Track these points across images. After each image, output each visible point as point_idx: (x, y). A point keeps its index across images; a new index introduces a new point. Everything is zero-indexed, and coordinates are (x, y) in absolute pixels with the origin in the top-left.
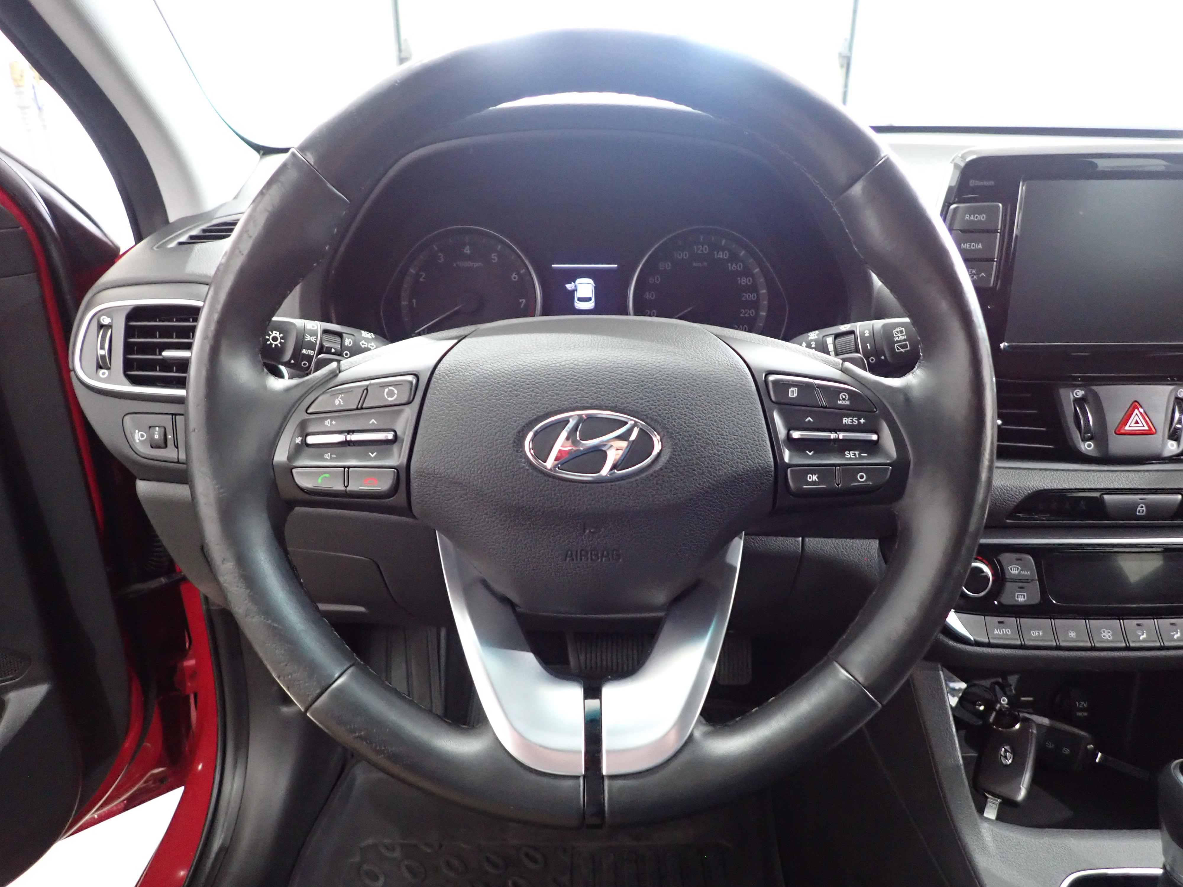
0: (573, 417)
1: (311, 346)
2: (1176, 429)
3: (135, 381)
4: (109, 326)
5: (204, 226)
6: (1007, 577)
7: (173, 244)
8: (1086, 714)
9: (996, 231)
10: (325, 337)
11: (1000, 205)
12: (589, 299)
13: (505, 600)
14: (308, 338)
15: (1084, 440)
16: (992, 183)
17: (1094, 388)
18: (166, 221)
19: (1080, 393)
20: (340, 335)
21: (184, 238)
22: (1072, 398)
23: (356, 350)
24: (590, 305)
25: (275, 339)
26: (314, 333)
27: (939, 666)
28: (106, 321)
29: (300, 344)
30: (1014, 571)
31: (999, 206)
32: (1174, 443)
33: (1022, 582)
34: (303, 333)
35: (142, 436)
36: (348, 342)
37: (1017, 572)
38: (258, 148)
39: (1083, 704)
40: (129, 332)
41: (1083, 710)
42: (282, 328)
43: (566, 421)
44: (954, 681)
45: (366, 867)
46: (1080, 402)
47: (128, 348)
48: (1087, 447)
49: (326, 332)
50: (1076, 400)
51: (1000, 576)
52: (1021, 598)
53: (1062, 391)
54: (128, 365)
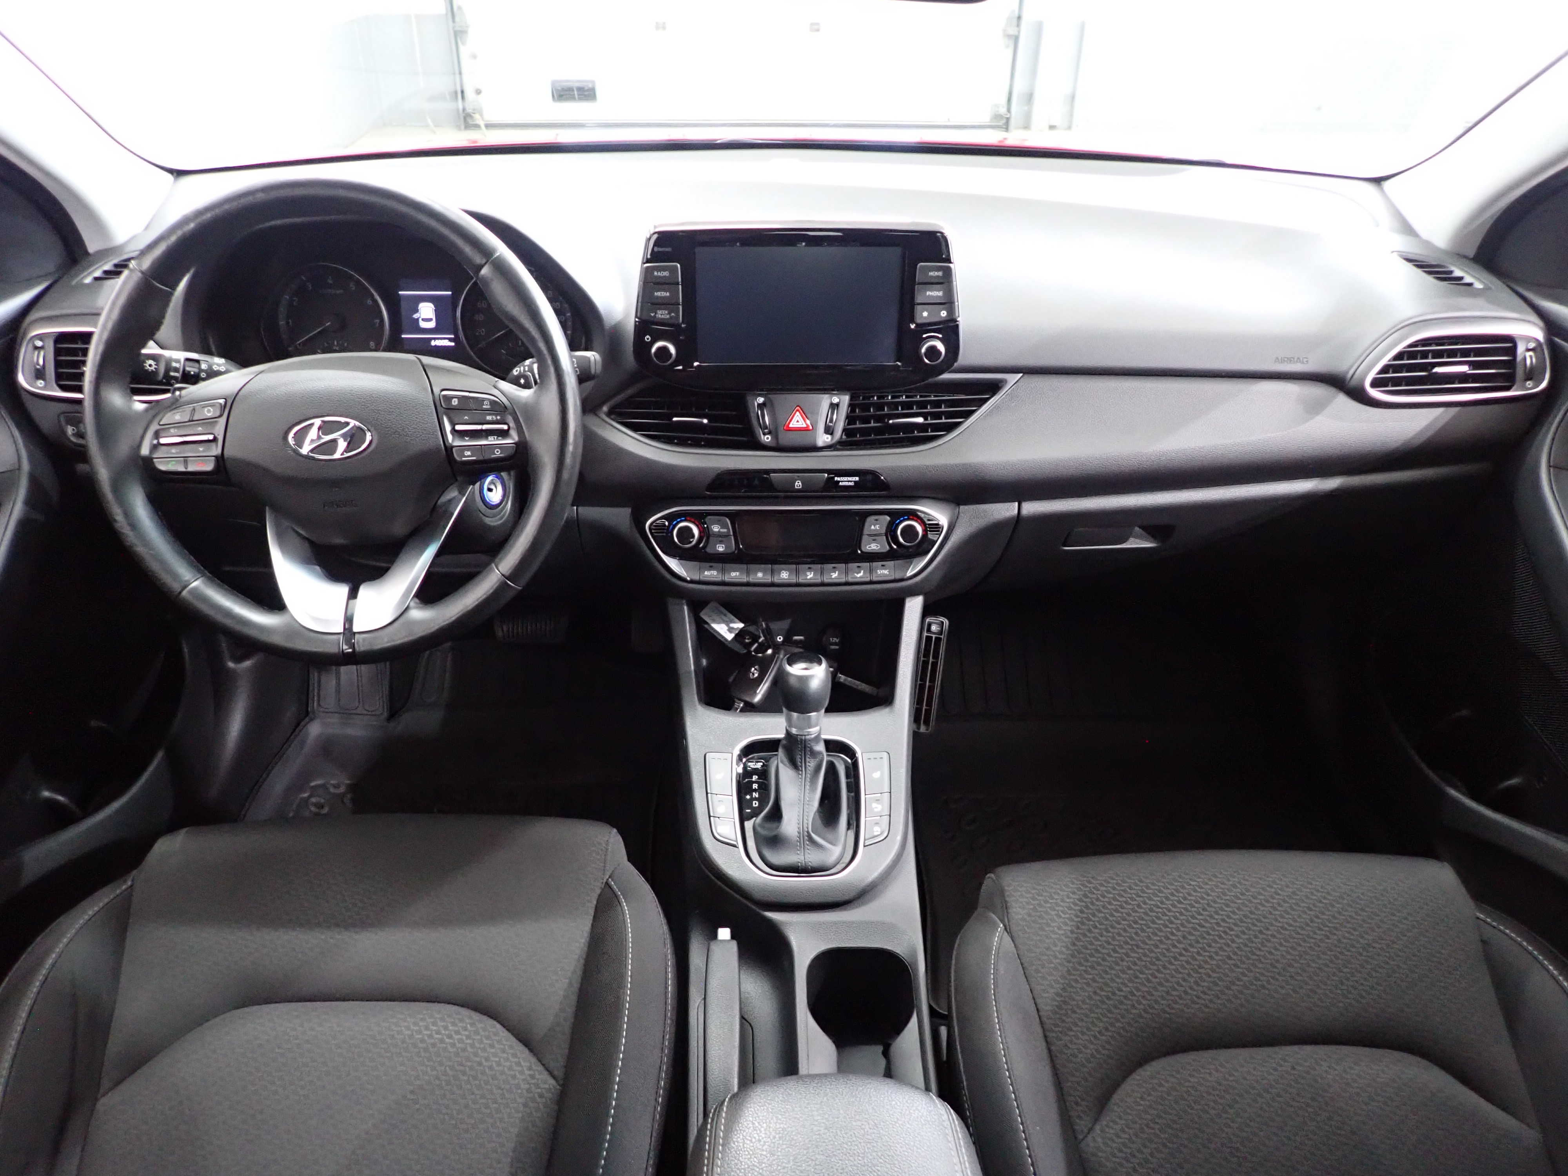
0: (317, 422)
1: (176, 370)
2: (829, 427)
3: (64, 388)
4: (42, 348)
5: (116, 261)
6: (711, 533)
7: (88, 280)
8: (837, 647)
9: (678, 284)
10: (188, 363)
11: (679, 265)
12: (431, 320)
13: (305, 538)
14: (174, 364)
15: (764, 434)
16: (669, 249)
17: (770, 396)
18: (86, 253)
19: (761, 400)
20: (198, 361)
21: (98, 274)
22: (756, 404)
23: (212, 374)
24: (432, 325)
25: (150, 365)
26: (178, 361)
27: (684, 601)
28: (39, 343)
29: (168, 369)
30: (716, 528)
31: (677, 267)
32: (829, 436)
33: (721, 537)
34: (169, 361)
35: (73, 430)
36: (204, 366)
37: (717, 530)
38: (171, 171)
39: (836, 640)
40: (58, 352)
41: (835, 644)
42: (154, 357)
43: (312, 424)
44: (734, 622)
45: (313, 800)
46: (761, 406)
47: (58, 364)
48: (767, 439)
49: (187, 360)
50: (759, 405)
51: (705, 533)
52: (721, 548)
53: (749, 398)
54: (59, 377)
